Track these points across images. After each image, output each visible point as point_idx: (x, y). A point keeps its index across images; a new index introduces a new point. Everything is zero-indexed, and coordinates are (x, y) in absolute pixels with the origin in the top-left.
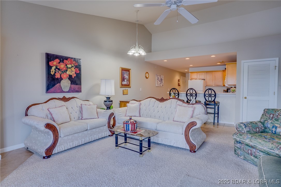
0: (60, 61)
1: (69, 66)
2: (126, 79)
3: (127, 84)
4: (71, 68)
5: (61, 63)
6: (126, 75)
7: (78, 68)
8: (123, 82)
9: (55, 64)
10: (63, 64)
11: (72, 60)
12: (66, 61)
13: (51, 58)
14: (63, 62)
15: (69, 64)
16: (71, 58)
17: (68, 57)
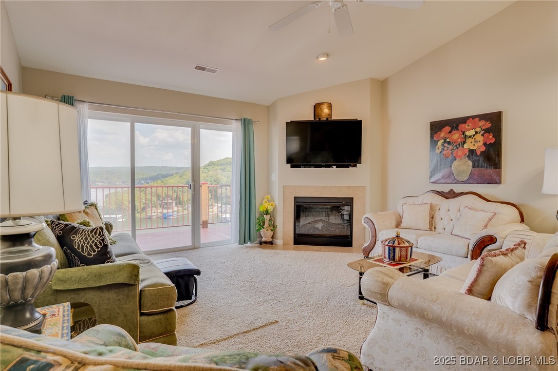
0: (452, 128)
1: (470, 133)
4: (474, 136)
5: (453, 131)
7: (491, 134)
9: (443, 135)
10: (457, 133)
11: (477, 119)
12: (462, 126)
13: (436, 127)
14: (458, 130)
15: (469, 130)
16: (473, 117)
17: (468, 118)
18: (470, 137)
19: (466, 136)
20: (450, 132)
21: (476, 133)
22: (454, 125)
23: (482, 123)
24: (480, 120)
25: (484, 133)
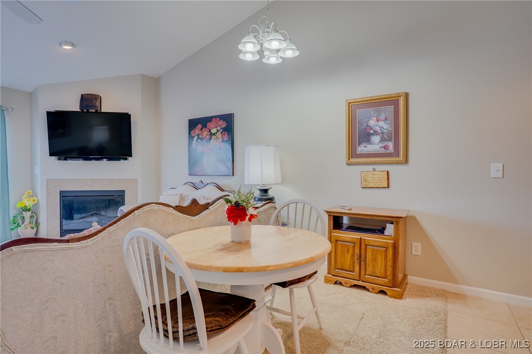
0: (203, 126)
1: (214, 131)
2: (376, 133)
3: (383, 151)
4: (216, 133)
5: (204, 129)
6: (378, 121)
7: (227, 132)
8: (364, 144)
9: (197, 131)
10: (206, 130)
11: (218, 119)
12: (209, 124)
13: (193, 124)
14: (206, 127)
15: (213, 128)
16: (216, 117)
17: (212, 117)
18: (214, 134)
19: (211, 133)
20: (201, 129)
21: (218, 131)
22: (204, 123)
23: (221, 122)
24: (219, 120)
25: (222, 131)
